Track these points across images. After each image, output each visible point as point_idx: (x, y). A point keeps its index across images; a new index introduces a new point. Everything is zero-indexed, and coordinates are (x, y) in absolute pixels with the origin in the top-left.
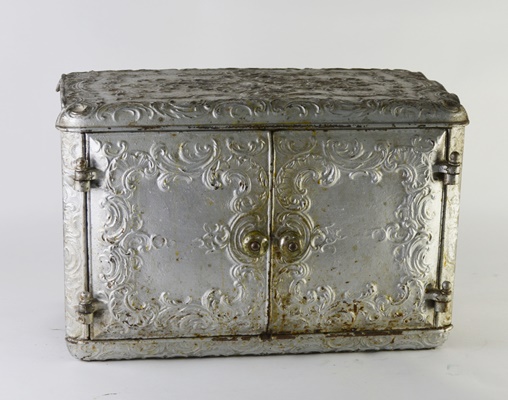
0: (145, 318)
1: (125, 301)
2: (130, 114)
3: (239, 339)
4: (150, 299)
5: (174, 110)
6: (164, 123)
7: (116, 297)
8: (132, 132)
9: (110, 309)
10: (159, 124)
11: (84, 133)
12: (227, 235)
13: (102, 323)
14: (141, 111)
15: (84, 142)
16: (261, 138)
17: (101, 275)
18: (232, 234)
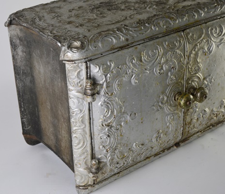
0: (126, 161)
1: (116, 156)
2: (109, 41)
3: (166, 151)
4: (128, 150)
5: (131, 31)
6: (129, 42)
7: (111, 156)
8: (113, 53)
9: (108, 164)
10: (127, 43)
11: (86, 62)
12: (165, 98)
13: (102, 173)
14: (115, 37)
15: (87, 68)
16: (179, 37)
17: (101, 147)
18: (168, 97)
